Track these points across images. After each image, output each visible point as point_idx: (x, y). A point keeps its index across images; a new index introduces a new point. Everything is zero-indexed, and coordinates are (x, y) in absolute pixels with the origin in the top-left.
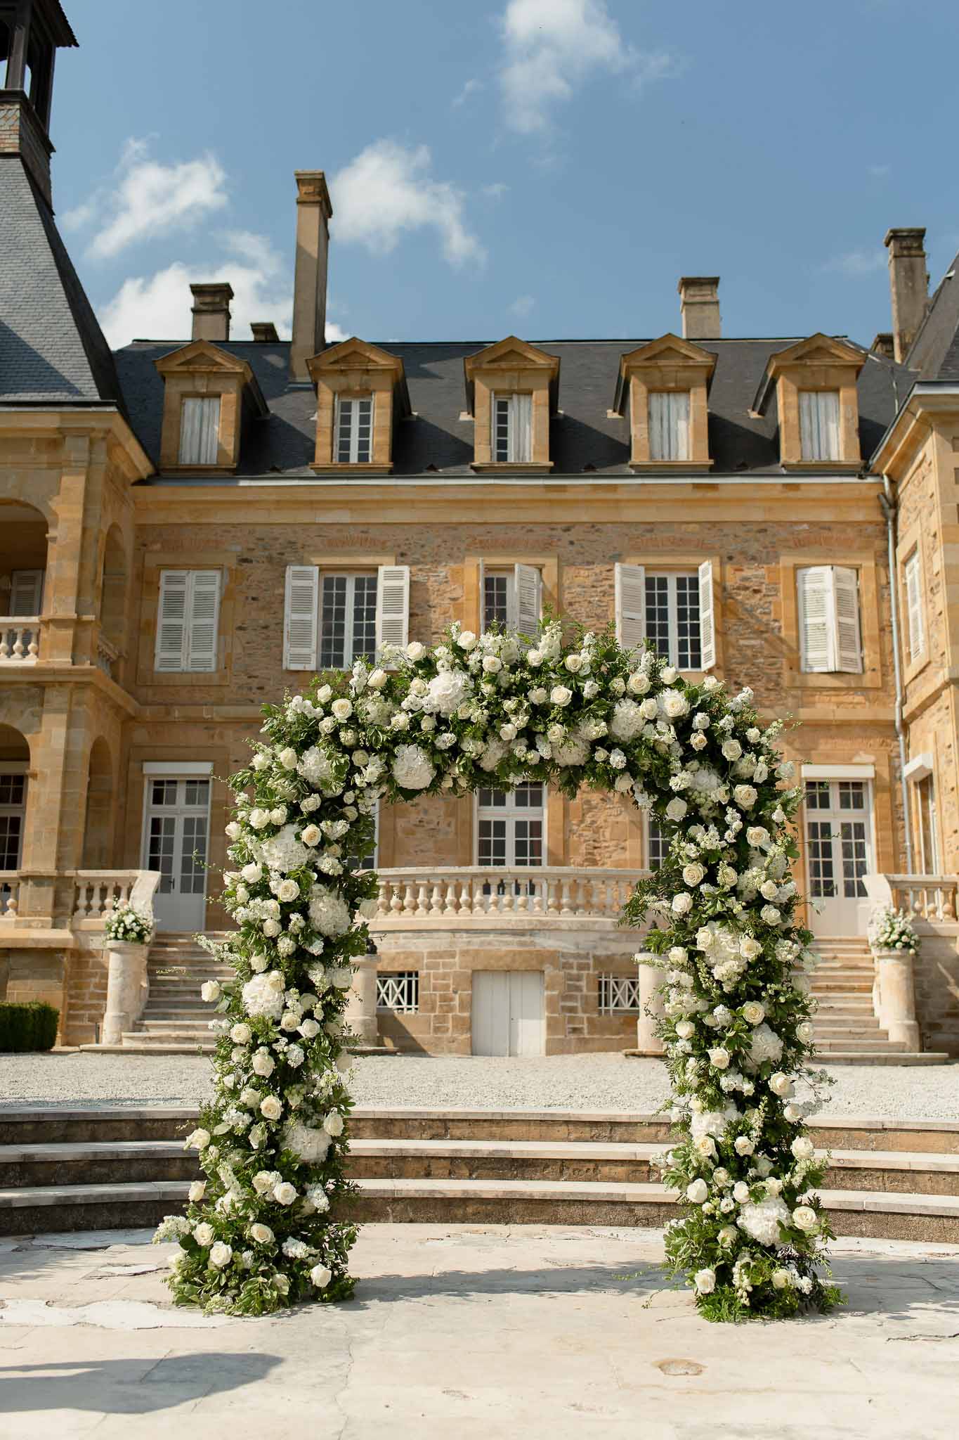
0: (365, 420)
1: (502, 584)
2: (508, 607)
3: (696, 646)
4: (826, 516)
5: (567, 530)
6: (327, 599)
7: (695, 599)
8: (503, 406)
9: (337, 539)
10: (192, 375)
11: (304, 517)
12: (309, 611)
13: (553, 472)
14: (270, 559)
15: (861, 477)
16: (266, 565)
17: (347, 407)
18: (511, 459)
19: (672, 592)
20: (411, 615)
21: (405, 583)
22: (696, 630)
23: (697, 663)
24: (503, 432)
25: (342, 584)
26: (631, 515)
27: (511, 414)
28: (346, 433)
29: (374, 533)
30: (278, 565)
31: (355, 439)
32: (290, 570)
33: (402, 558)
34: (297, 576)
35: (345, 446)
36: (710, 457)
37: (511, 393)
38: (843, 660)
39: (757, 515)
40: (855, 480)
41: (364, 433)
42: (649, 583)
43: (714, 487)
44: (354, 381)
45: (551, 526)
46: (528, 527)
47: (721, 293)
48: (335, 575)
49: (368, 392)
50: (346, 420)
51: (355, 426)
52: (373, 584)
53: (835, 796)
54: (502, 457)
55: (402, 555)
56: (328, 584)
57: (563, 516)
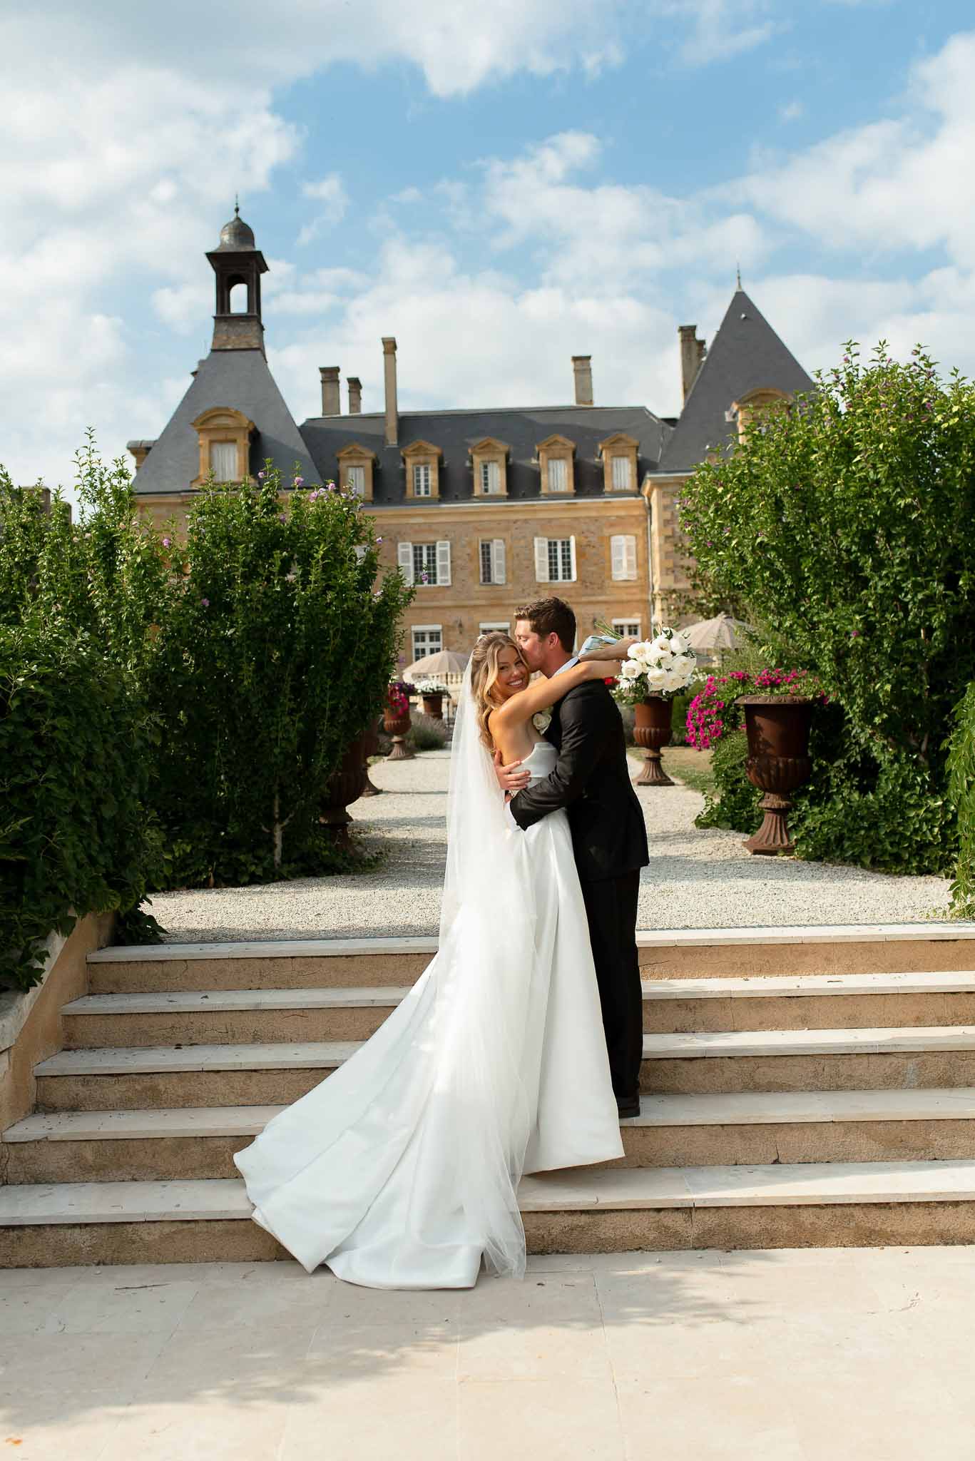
0: (426, 475)
1: (488, 546)
2: (491, 556)
3: (569, 570)
4: (622, 513)
5: (515, 522)
6: (415, 555)
7: (569, 550)
8: (486, 467)
9: (419, 529)
10: (351, 458)
11: (404, 521)
12: (408, 562)
13: (509, 498)
14: (391, 540)
15: (636, 496)
16: (389, 543)
17: (418, 469)
18: (490, 492)
19: (559, 548)
20: (452, 562)
21: (448, 548)
22: (569, 563)
23: (570, 577)
24: (486, 479)
25: (421, 548)
26: (541, 515)
27: (490, 470)
28: (419, 481)
29: (434, 527)
30: (394, 542)
31: (422, 484)
32: (400, 545)
33: (446, 537)
34: (404, 547)
35: (419, 487)
36: (575, 488)
37: (489, 462)
38: (629, 575)
39: (594, 514)
40: (633, 499)
41: (426, 481)
42: (550, 544)
43: (575, 503)
44: (422, 459)
45: (508, 521)
46: (499, 522)
47: (592, 361)
48: (418, 545)
49: (426, 463)
50: (418, 475)
51: (422, 478)
52: (434, 548)
53: (626, 631)
54: (486, 490)
55: (446, 536)
56: (415, 549)
57: (514, 517)
